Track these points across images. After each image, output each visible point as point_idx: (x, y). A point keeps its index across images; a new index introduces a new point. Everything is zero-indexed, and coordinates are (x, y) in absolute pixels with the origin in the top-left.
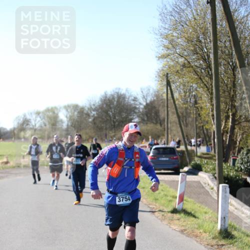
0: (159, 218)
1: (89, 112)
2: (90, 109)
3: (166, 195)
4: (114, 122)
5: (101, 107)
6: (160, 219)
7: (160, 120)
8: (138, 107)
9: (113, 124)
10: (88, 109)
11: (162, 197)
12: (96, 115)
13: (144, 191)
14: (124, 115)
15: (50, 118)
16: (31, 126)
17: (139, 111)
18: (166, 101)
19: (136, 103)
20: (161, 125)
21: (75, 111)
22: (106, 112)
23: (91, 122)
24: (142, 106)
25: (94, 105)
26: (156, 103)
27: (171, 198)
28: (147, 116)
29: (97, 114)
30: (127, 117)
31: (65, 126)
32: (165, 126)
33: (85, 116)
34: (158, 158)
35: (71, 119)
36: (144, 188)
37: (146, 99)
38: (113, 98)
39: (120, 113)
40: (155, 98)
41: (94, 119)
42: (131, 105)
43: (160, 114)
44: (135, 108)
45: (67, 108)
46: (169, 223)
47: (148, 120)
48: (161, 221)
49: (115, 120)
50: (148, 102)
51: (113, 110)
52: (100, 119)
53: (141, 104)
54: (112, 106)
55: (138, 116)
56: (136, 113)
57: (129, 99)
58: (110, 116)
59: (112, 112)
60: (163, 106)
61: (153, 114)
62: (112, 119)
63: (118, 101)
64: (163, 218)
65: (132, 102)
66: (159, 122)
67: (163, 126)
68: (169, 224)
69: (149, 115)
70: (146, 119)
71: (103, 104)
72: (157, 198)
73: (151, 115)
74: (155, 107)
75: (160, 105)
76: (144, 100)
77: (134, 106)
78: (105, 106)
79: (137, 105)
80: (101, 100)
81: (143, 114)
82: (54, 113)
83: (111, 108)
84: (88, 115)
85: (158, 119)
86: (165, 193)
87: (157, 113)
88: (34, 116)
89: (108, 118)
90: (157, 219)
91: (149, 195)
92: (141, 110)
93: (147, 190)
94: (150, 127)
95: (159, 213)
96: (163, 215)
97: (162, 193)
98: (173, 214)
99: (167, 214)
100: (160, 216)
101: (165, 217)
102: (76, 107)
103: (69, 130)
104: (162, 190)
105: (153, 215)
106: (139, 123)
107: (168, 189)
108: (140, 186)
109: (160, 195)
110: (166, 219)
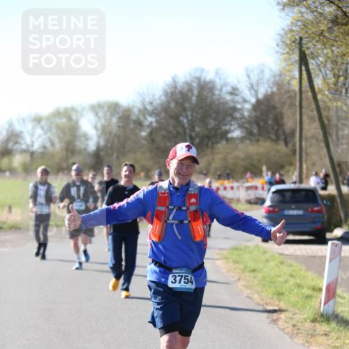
0: (286, 331)
1: (141, 118)
2: (144, 111)
3: (299, 286)
5: (165, 108)
6: (288, 334)
7: (284, 132)
8: (239, 106)
10: (140, 111)
11: (292, 290)
12: (155, 125)
13: (255, 277)
14: (212, 123)
15: (61, 129)
16: (24, 147)
17: (243, 116)
18: (298, 94)
19: (237, 98)
20: (286, 143)
21: (112, 115)
22: (176, 118)
23: (145, 139)
24: (248, 106)
25: (151, 103)
26: (277, 98)
27: (309, 292)
28: (258, 125)
29: (157, 121)
30: (217, 128)
31: (92, 146)
32: (294, 145)
33: (132, 126)
34: (282, 210)
35: (104, 131)
36: (254, 271)
37: (256, 92)
38: (191, 90)
39: (204, 119)
40: (275, 89)
41: (151, 134)
42: (225, 103)
43: (285, 120)
44: (235, 109)
45: (95, 109)
46: (307, 342)
47: (260, 134)
48: (291, 338)
49: (193, 135)
50: (261, 96)
51: (189, 113)
52: (164, 133)
53: (245, 101)
54: (187, 105)
55: (241, 126)
56: (234, 119)
57: (221, 90)
58: (183, 126)
59: (187, 117)
60: (292, 105)
61: (270, 122)
62: (188, 131)
63: (199, 96)
64: (296, 332)
65: (228, 98)
66: (282, 137)
67: (290, 145)
68: (306, 345)
69: (262, 124)
70: (255, 131)
71: (169, 102)
72: (281, 291)
73: (266, 122)
74: (274, 108)
75: (284, 104)
76: (253, 92)
77: (231, 104)
78: (173, 105)
79: (238, 102)
80: (166, 93)
81: (249, 122)
82: (70, 119)
83: (185, 110)
84: (139, 124)
85: (281, 131)
86: (298, 281)
87: (278, 120)
88: (30, 126)
89: (180, 130)
90: (281, 333)
91: (264, 286)
92: (246, 114)
93: (260, 275)
94: (263, 147)
95: (286, 322)
96: (294, 326)
97: (292, 281)
98: (313, 324)
99: (302, 323)
100: (287, 327)
101: (298, 329)
102: (114, 107)
103: (102, 153)
104: (292, 276)
105: (275, 326)
106: (242, 139)
107: (302, 273)
108: (245, 268)
109: (288, 285)
110: (301, 333)
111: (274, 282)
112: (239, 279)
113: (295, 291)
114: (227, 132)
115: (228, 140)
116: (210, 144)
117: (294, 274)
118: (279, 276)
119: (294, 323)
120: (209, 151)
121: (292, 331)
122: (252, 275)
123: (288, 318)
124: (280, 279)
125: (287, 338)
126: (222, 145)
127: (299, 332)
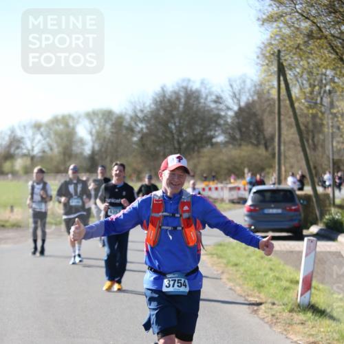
0: (266, 320)
1: (133, 124)
2: (135, 118)
3: (278, 279)
4: (179, 143)
5: (155, 115)
6: (267, 323)
7: (264, 137)
8: (223, 113)
9: (176, 146)
10: (132, 118)
11: (271, 282)
12: (145, 130)
13: (237, 271)
14: (198, 129)
15: (59, 135)
16: (25, 151)
17: (226, 122)
18: (277, 102)
19: (221, 106)
20: (266, 148)
21: (106, 122)
22: (165, 124)
23: (135, 143)
24: (231, 113)
25: (142, 111)
26: (257, 106)
27: (288, 284)
28: (241, 131)
29: (147, 128)
30: (203, 133)
31: (87, 150)
32: (274, 149)
33: (124, 132)
34: (262, 209)
35: (99, 136)
36: (236, 265)
37: (239, 100)
38: (178, 98)
39: (190, 126)
40: (256, 98)
41: (142, 139)
42: (211, 110)
43: (265, 126)
44: (219, 116)
45: (91, 116)
46: (285, 330)
47: (242, 139)
48: (271, 326)
49: (181, 140)
50: (243, 104)
51: (177, 120)
52: (153, 138)
53: (228, 108)
54: (175, 113)
55: (224, 132)
56: (219, 125)
57: (206, 99)
58: (171, 132)
59: (175, 124)
60: (271, 112)
61: (251, 128)
62: (176, 137)
63: (186, 103)
64: (275, 321)
65: (213, 105)
66: (263, 142)
67: (270, 149)
68: (285, 333)
69: (244, 130)
70: (238, 136)
71: (158, 110)
72: (261, 284)
73: (247, 128)
74: (255, 115)
75: (264, 111)
76: (235, 100)
77: (216, 112)
78: (162, 113)
79: (222, 110)
80: (155, 102)
81: (232, 128)
82: (67, 125)
83: (173, 117)
84: (131, 130)
85: (262, 137)
86: (277, 275)
87: (259, 126)
88: (30, 132)
89: (168, 135)
90: (261, 322)
91: (246, 278)
92: (229, 120)
93: (242, 269)
94: (245, 151)
95: (265, 312)
96: (273, 315)
97: (271, 275)
98: (291, 314)
99: (280, 312)
100: (267, 317)
101: (277, 319)
102: (108, 115)
103: (97, 157)
104: (271, 269)
105: (256, 316)
106: (226, 144)
107: (281, 266)
108: (228, 262)
109: (267, 278)
110: (279, 322)
111: (255, 275)
112: (223, 273)
113: (275, 283)
114: (212, 137)
115: (213, 145)
116: (196, 148)
117: (273, 268)
118: (259, 270)
119: (273, 313)
120: (195, 154)
121: (272, 320)
122: (234, 268)
123: (268, 308)
124: (260, 273)
125: (267, 327)
126: (207, 150)
127: (278, 321)
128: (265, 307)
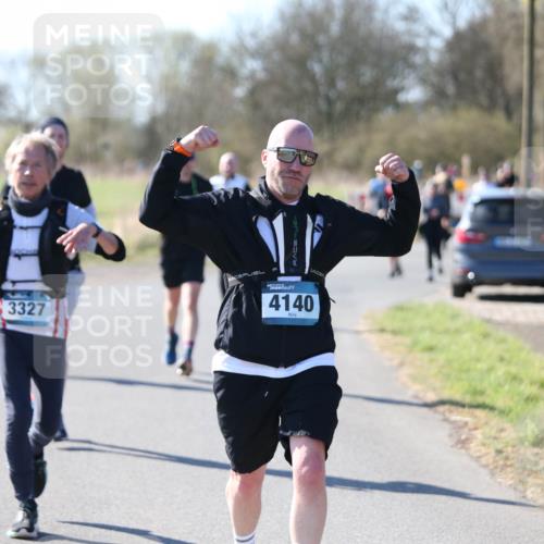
0: (484, 461)
1: (235, 62)
2: (241, 50)
3: (515, 378)
4: (330, 102)
5: (281, 44)
6: (486, 466)
7: (504, 93)
8: (420, 43)
9: (323, 106)
10: (234, 50)
11: (500, 385)
12: (261, 75)
13: (431, 361)
14: (367, 74)
16: (12, 113)
17: (427, 61)
18: (526, 21)
19: (419, 28)
20: (509, 113)
21: (181, 55)
22: (301, 62)
23: (241, 100)
25: (254, 35)
26: (492, 28)
27: (534, 390)
28: (455, 77)
29: (266, 69)
30: (377, 83)
31: (141, 117)
32: (521, 118)
33: (217, 76)
34: (491, 237)
35: (167, 86)
36: (430, 349)
37: (454, 17)
38: (329, 10)
39: (353, 65)
40: (489, 11)
41: (252, 93)
42: (393, 37)
43: (508, 69)
44: (412, 48)
46: (522, 482)
47: (460, 95)
48: (492, 474)
49: (332, 94)
50: (462, 23)
51: (325, 55)
52: (275, 90)
53: (432, 32)
54: (322, 39)
55: (423, 81)
56: (412, 66)
57: (386, 11)
58: (312, 78)
59: (320, 61)
60: (519, 42)
61: (479, 73)
62: (323, 89)
63: (347, 23)
64: (501, 463)
65: (400, 26)
66: (501, 102)
67: (515, 117)
68: (520, 487)
69: (462, 76)
70: (451, 89)
71: (287, 33)
72: (479, 388)
73: (470, 73)
74: (485, 46)
75: (504, 39)
76: (447, 16)
77: (405, 39)
78: (295, 38)
79: (418, 35)
80: (282, 17)
81: (440, 72)
83: (317, 47)
84: (231, 74)
85: (499, 92)
86: (513, 370)
87: (494, 71)
89: (308, 85)
90: (474, 465)
91: (448, 377)
92: (434, 57)
93: (441, 358)
94: (465, 121)
95: (484, 445)
96: (499, 452)
97: (501, 370)
98: (536, 450)
99: (514, 446)
100: (487, 454)
101: (507, 458)
102: (184, 41)
103: (160, 129)
104: (502, 359)
105: (463, 451)
106: (425, 105)
107: (523, 355)
108: (415, 343)
109: (492, 377)
110: (511, 466)
111: (468, 370)
112: (402, 364)
113: (507, 387)
114: (396, 91)
115: (398, 106)
116: (363, 113)
117: (507, 356)
118: (478, 360)
119: (500, 446)
120: (361, 126)
121: (495, 461)
122: (426, 356)
123: (489, 437)
124: (479, 366)
125: (484, 473)
126: (387, 116)
127: (509, 463)
128: (483, 434)
